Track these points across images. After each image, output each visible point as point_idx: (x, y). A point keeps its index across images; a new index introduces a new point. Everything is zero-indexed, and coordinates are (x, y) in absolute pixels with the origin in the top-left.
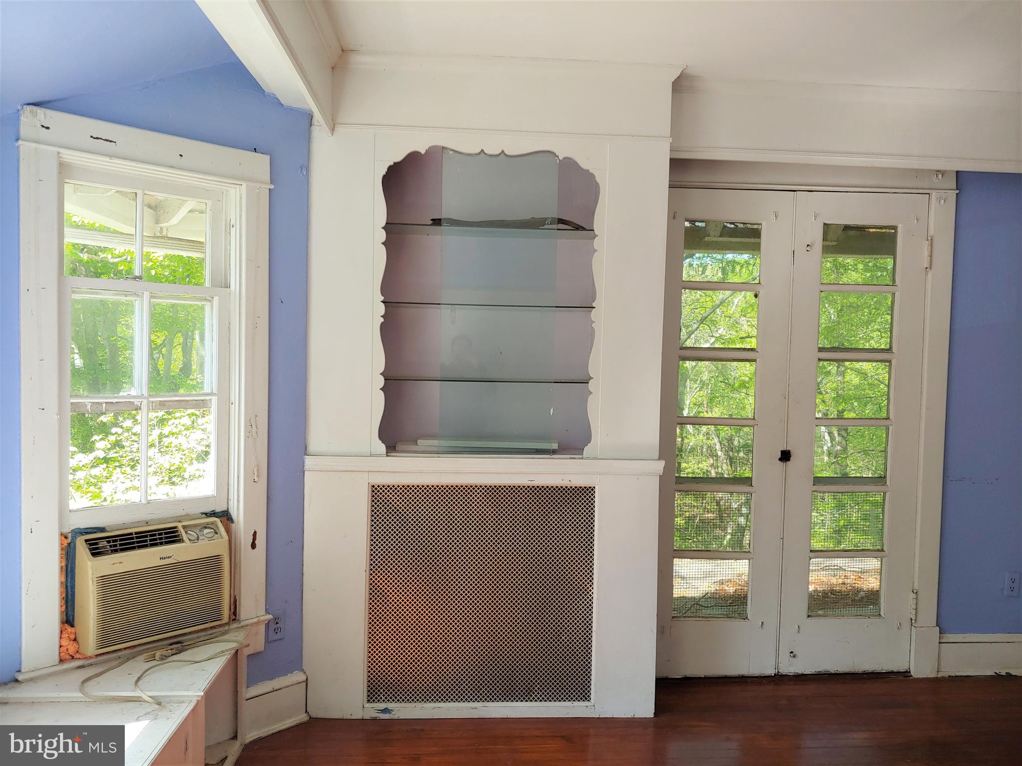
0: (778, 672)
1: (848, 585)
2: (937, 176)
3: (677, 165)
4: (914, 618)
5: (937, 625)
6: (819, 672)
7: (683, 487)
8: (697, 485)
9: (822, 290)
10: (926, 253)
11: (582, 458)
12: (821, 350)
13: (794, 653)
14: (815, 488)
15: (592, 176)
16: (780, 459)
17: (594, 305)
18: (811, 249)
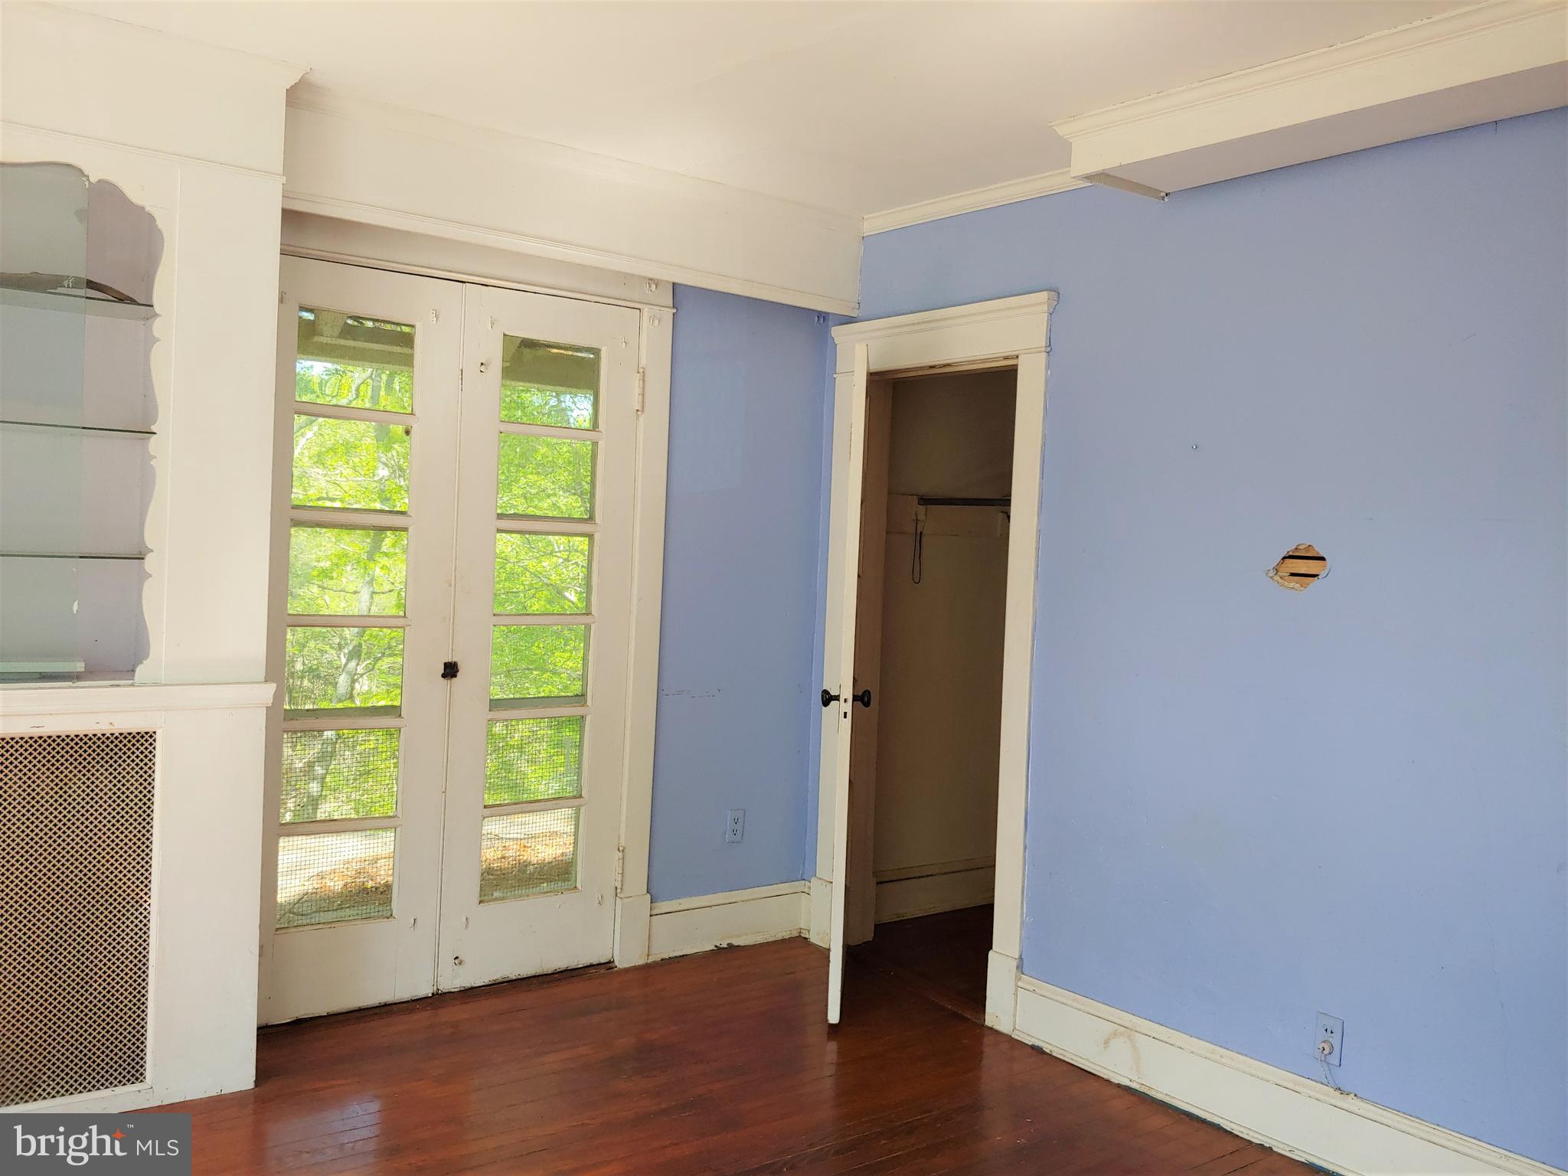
0: (438, 989)
1: (511, 859)
2: (650, 287)
3: (292, 219)
4: (619, 887)
5: (648, 892)
6: (495, 981)
7: (297, 724)
8: (318, 720)
9: (501, 430)
10: (637, 391)
11: (132, 685)
12: (500, 516)
13: (460, 958)
14: (492, 715)
15: (151, 218)
16: (444, 676)
17: (154, 428)
18: (487, 369)
